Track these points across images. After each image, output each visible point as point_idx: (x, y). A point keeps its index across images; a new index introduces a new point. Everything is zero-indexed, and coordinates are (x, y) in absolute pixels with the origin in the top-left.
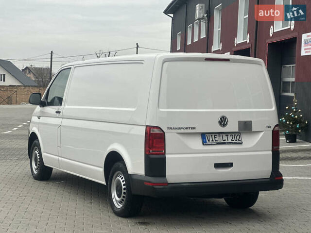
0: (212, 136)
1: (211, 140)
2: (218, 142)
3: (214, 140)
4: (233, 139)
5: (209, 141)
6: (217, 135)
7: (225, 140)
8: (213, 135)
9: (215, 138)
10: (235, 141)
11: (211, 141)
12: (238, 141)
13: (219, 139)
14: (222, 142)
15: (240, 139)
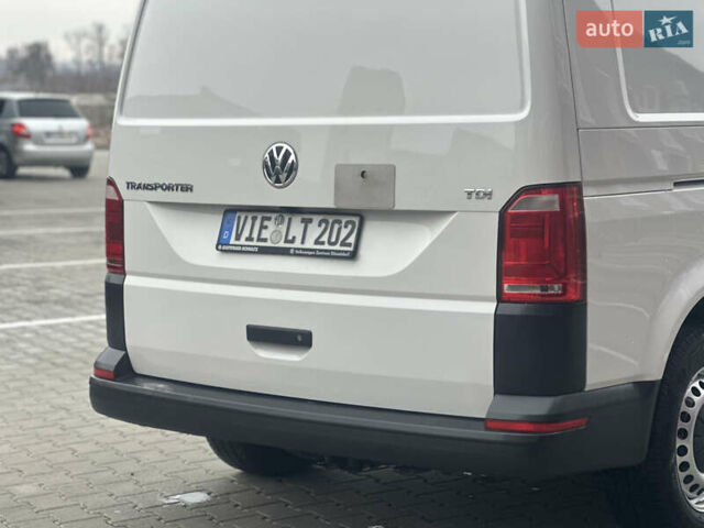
0: (254, 219)
1: (246, 234)
2: (269, 244)
3: (255, 235)
4: (325, 238)
5: (238, 238)
6: (274, 216)
7: (292, 241)
8: (260, 217)
9: (263, 227)
10: (326, 247)
11: (242, 241)
12: (337, 247)
13: (273, 233)
14: (282, 244)
15: (349, 241)
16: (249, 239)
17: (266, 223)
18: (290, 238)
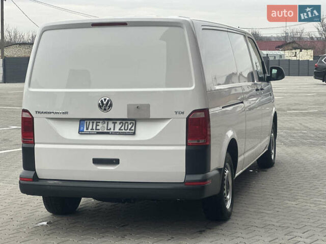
0: (93, 123)
1: (90, 127)
2: (100, 131)
3: (94, 128)
4: (123, 128)
5: (87, 129)
6: (101, 121)
7: (110, 129)
8: (95, 122)
10: (124, 131)
11: (89, 130)
12: (128, 131)
13: (101, 127)
14: (106, 131)
15: (132, 129)
16: (92, 129)
17: (98, 124)
18: (109, 128)
